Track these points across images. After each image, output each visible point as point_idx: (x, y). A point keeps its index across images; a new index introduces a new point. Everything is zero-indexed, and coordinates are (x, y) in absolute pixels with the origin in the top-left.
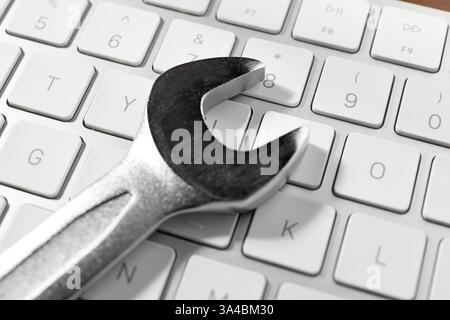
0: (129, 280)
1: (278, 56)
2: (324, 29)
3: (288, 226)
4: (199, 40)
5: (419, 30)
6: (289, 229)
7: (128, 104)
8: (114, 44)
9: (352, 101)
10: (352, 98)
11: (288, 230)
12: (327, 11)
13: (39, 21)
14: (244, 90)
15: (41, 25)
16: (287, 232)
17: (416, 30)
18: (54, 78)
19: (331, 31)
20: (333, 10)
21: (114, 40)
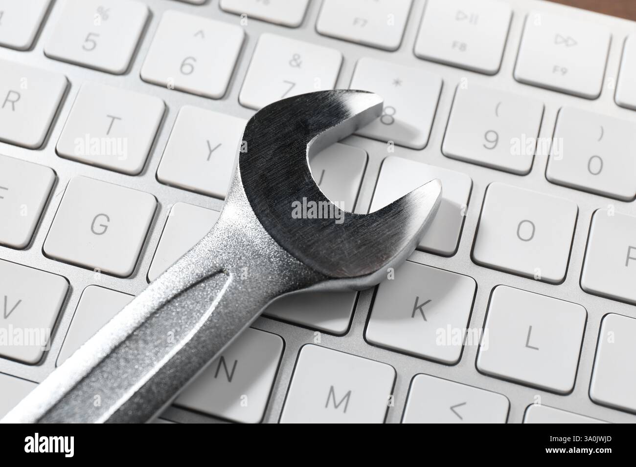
0: (230, 379)
1: (397, 82)
2: (454, 45)
3: (418, 305)
4: (296, 62)
5: (575, 43)
6: (420, 307)
7: (211, 151)
8: (187, 69)
9: (493, 140)
10: (492, 137)
11: (419, 309)
12: (458, 19)
13: (87, 40)
14: (357, 128)
15: (90, 45)
16: (418, 311)
17: (570, 42)
18: (114, 118)
19: (463, 47)
20: (466, 17)
21: (187, 65)
